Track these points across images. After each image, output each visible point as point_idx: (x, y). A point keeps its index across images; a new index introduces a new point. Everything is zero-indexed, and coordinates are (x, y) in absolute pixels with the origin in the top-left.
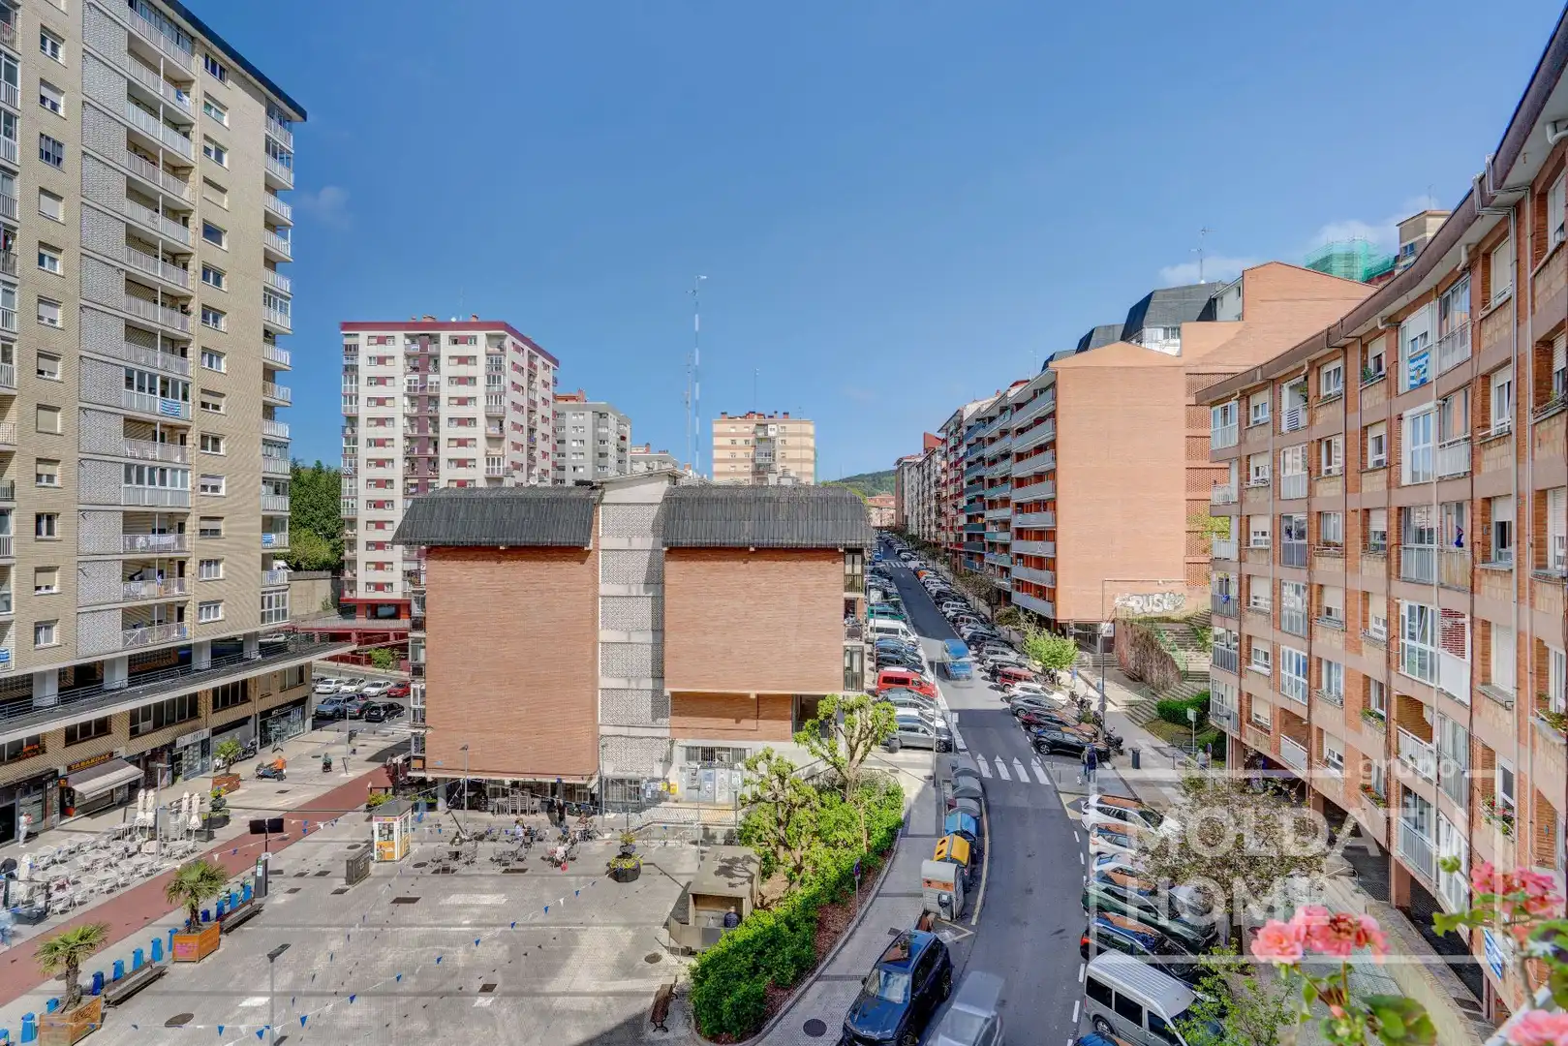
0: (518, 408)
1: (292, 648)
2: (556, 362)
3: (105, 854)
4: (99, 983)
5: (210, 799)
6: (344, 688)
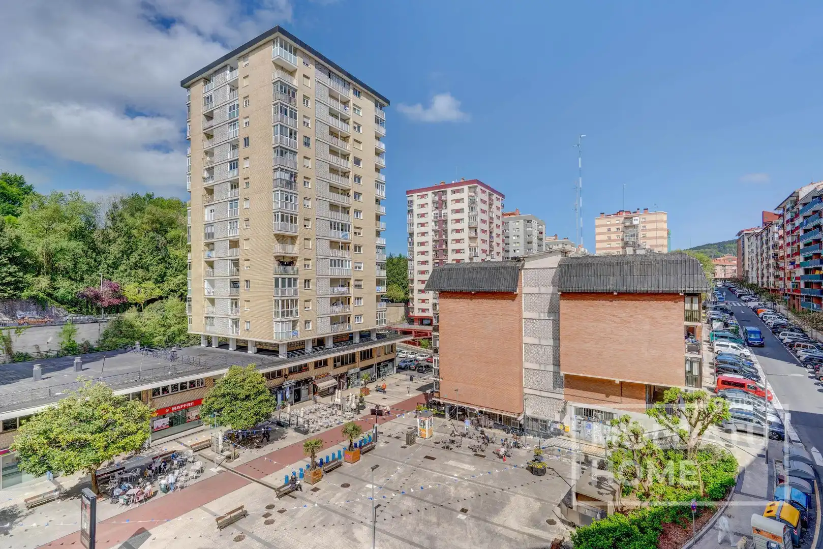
0: (484, 221)
1: (388, 336)
2: (503, 196)
3: (325, 413)
4: (322, 463)
5: (359, 397)
6: (409, 356)
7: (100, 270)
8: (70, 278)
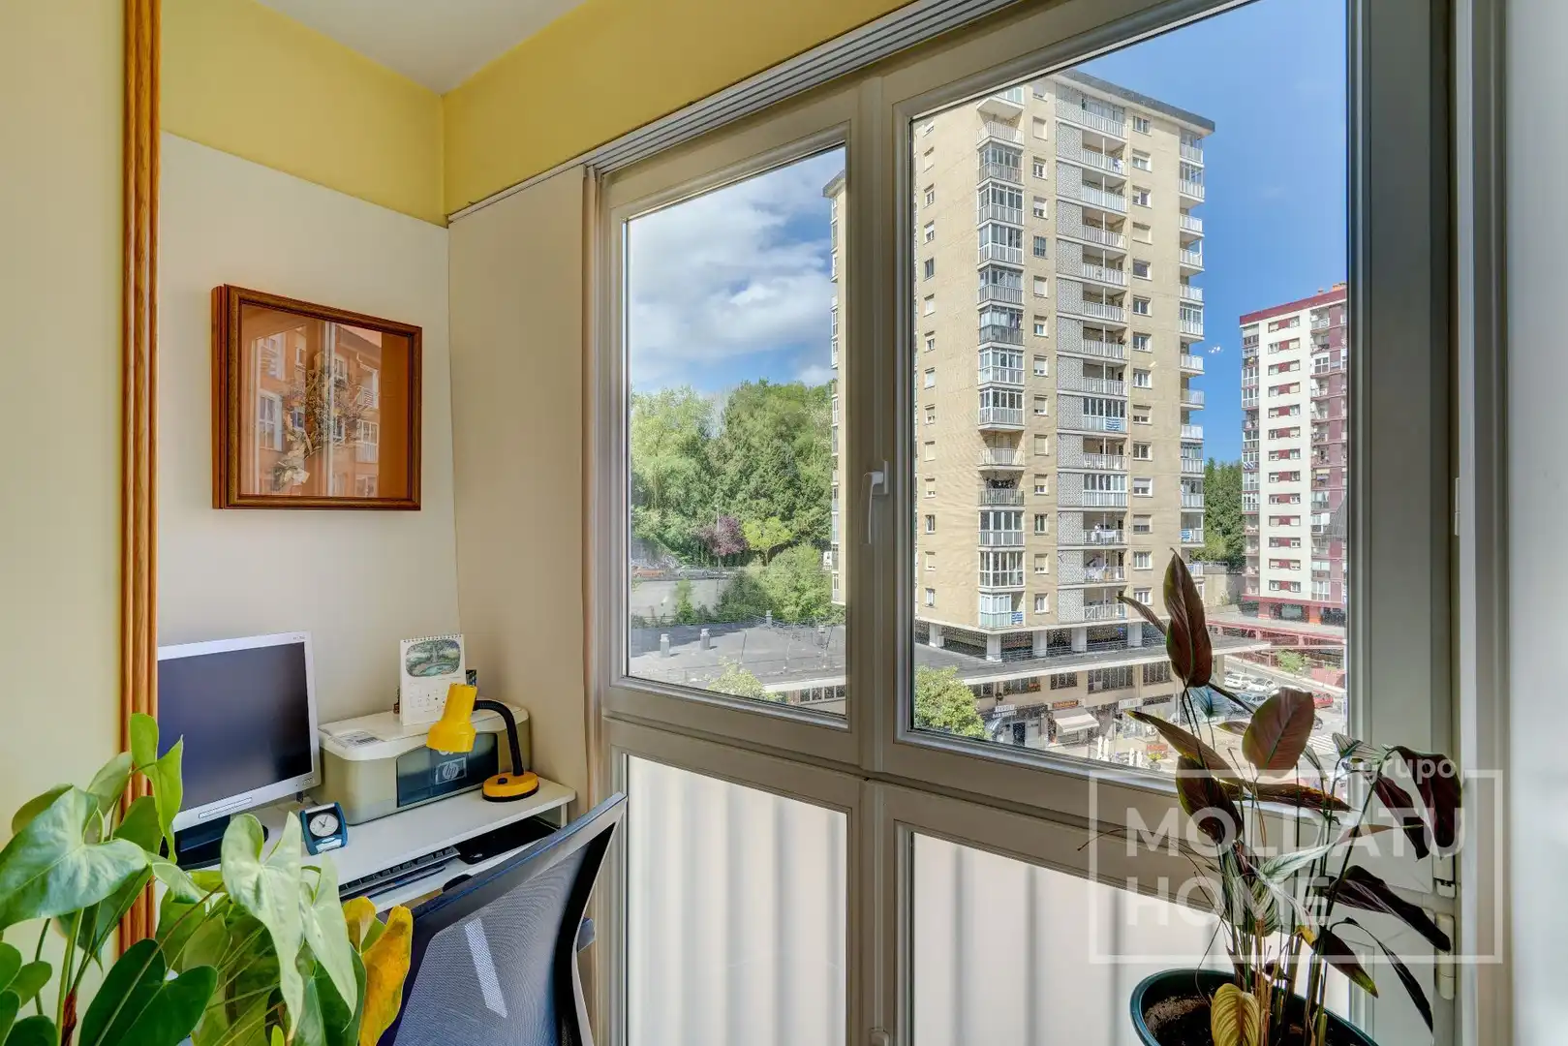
7: (715, 500)
8: (682, 511)
